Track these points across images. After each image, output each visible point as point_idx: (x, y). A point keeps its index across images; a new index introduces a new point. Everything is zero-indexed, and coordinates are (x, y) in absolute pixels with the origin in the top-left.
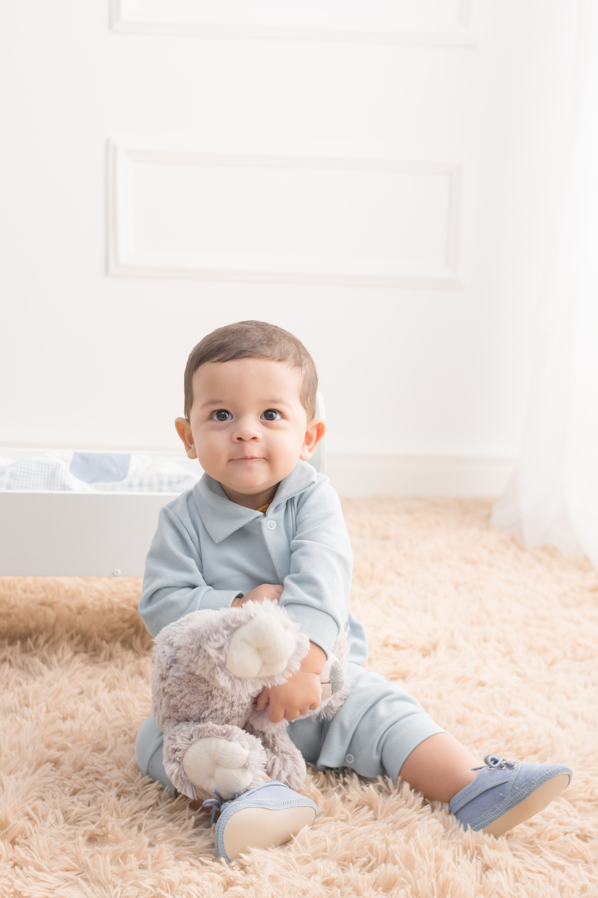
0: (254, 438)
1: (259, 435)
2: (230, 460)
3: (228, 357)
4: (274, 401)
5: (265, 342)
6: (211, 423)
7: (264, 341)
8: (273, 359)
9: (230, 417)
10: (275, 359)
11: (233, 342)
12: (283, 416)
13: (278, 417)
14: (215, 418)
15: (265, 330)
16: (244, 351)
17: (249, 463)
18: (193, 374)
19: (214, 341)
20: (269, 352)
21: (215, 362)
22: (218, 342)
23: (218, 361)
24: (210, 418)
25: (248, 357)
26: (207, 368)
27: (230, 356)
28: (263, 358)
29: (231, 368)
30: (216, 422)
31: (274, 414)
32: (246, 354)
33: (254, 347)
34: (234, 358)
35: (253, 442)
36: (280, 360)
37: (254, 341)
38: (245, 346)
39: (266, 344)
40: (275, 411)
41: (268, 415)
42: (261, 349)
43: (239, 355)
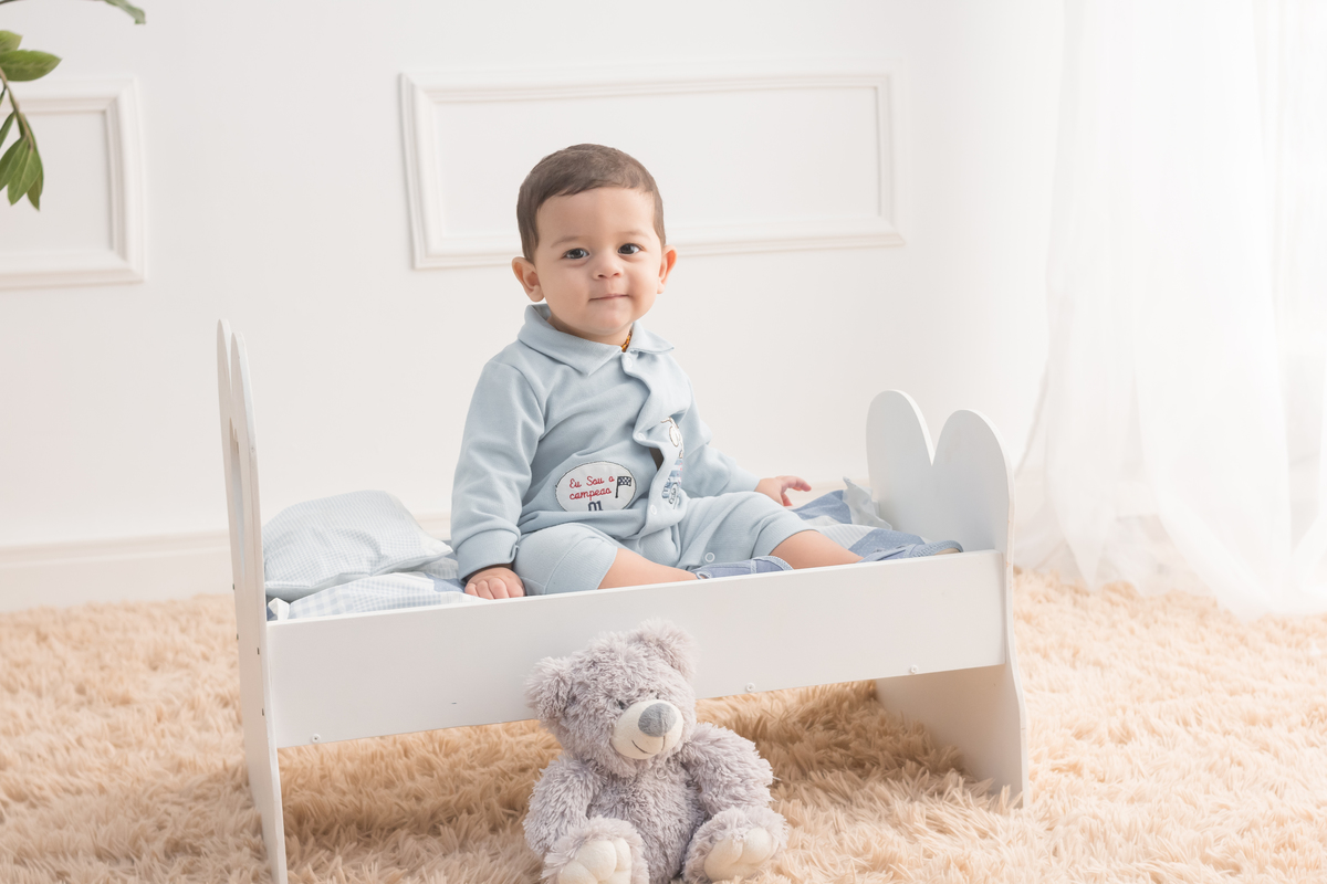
0: (616, 274)
1: (621, 271)
2: (591, 300)
3: (578, 189)
4: (633, 233)
5: (613, 169)
6: (565, 263)
7: (611, 168)
8: (625, 187)
9: (586, 255)
10: (627, 186)
11: (579, 171)
12: (641, 249)
13: (636, 250)
14: (569, 256)
15: (607, 155)
16: (594, 180)
17: (611, 301)
18: (536, 211)
20: (619, 179)
21: (563, 195)
22: (562, 173)
23: (567, 193)
24: (564, 257)
25: (599, 186)
26: (553, 205)
27: (580, 187)
28: (615, 186)
29: (583, 200)
30: (570, 262)
31: (632, 248)
32: (596, 184)
33: (602, 176)
34: (584, 189)
35: (616, 279)
36: (632, 187)
38: (593, 175)
39: (614, 171)
40: (634, 245)
41: (626, 249)
42: (611, 177)
43: (589, 185)
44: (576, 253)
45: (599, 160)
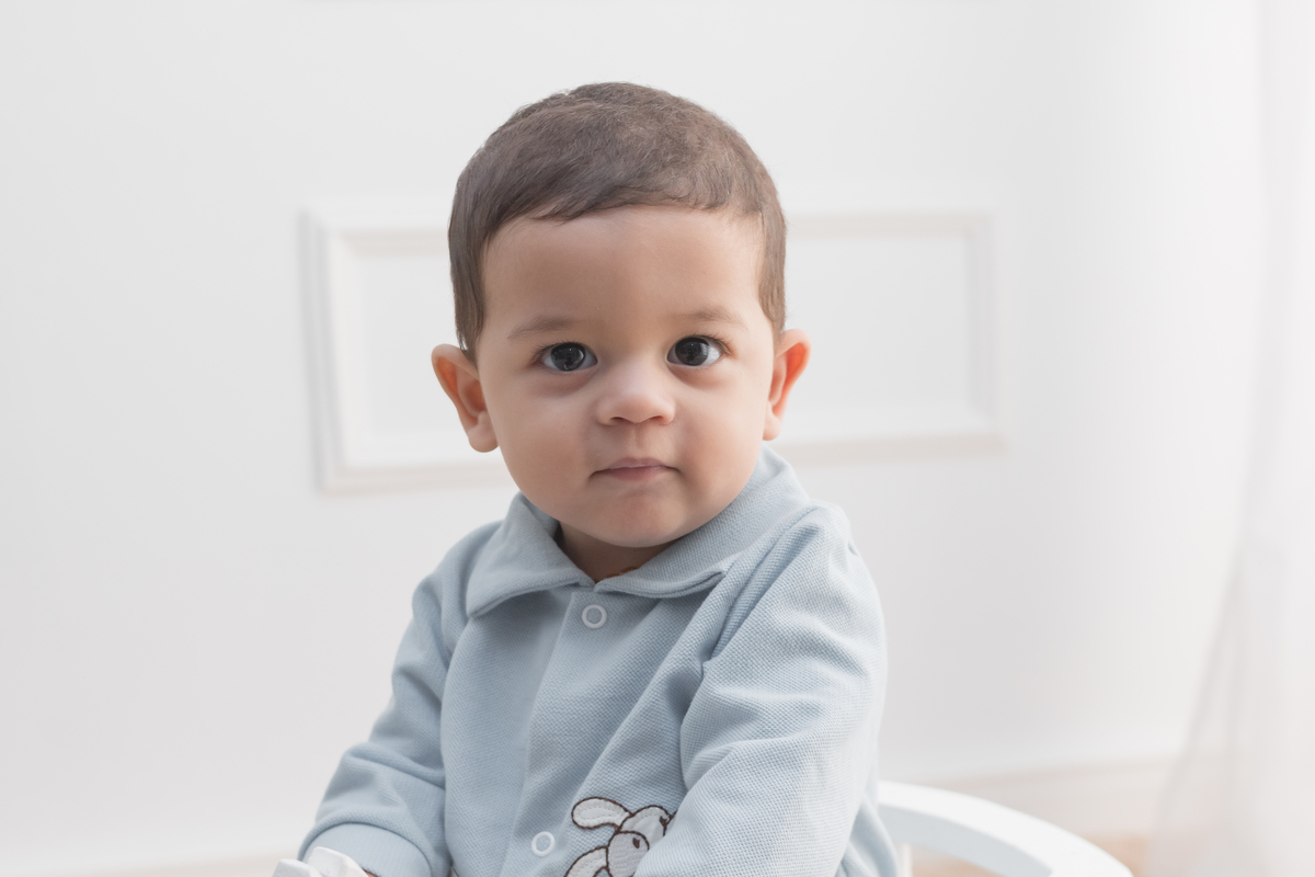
0: (658, 419)
1: (669, 409)
3: (582, 205)
4: (705, 315)
5: (670, 157)
6: (538, 377)
7: (666, 154)
8: (695, 206)
9: (588, 359)
10: (701, 203)
11: (586, 161)
12: (725, 349)
13: (713, 353)
14: (549, 362)
16: (622, 187)
19: (533, 158)
21: (544, 218)
23: (553, 216)
24: (536, 362)
25: (634, 203)
26: (522, 237)
27: (585, 202)
28: (673, 205)
29: (590, 233)
30: (551, 376)
31: (703, 345)
32: (627, 197)
33: (642, 175)
34: (594, 208)
35: (655, 428)
36: (712, 206)
37: (642, 156)
38: (619, 172)
39: (672, 162)
41: (688, 352)
42: (663, 179)
43: (609, 198)
44: (567, 356)
45: (639, 132)
